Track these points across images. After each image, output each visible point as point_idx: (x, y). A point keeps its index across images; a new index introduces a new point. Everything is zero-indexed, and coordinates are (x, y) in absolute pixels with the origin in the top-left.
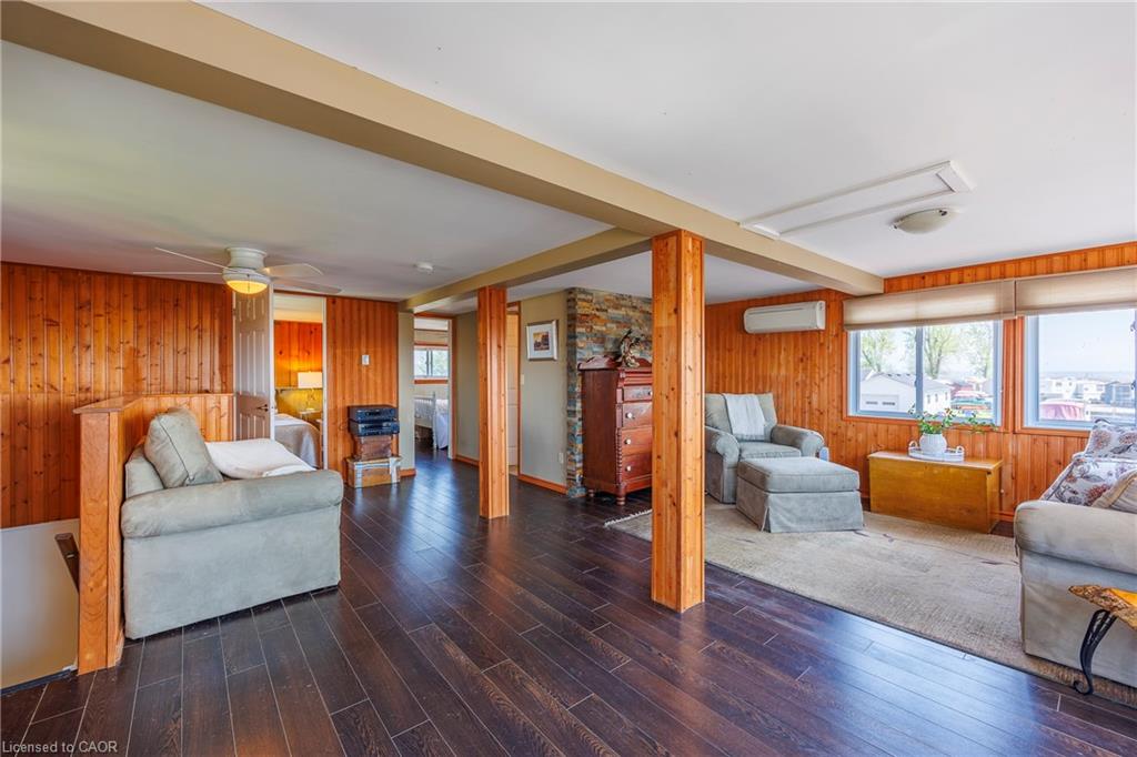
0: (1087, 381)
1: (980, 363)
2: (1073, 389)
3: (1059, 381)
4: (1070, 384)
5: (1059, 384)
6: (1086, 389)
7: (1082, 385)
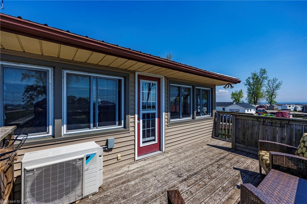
0: (298, 106)
1: (269, 100)
2: (294, 108)
3: (290, 105)
4: (293, 106)
5: (290, 106)
6: (298, 108)
7: (296, 107)
